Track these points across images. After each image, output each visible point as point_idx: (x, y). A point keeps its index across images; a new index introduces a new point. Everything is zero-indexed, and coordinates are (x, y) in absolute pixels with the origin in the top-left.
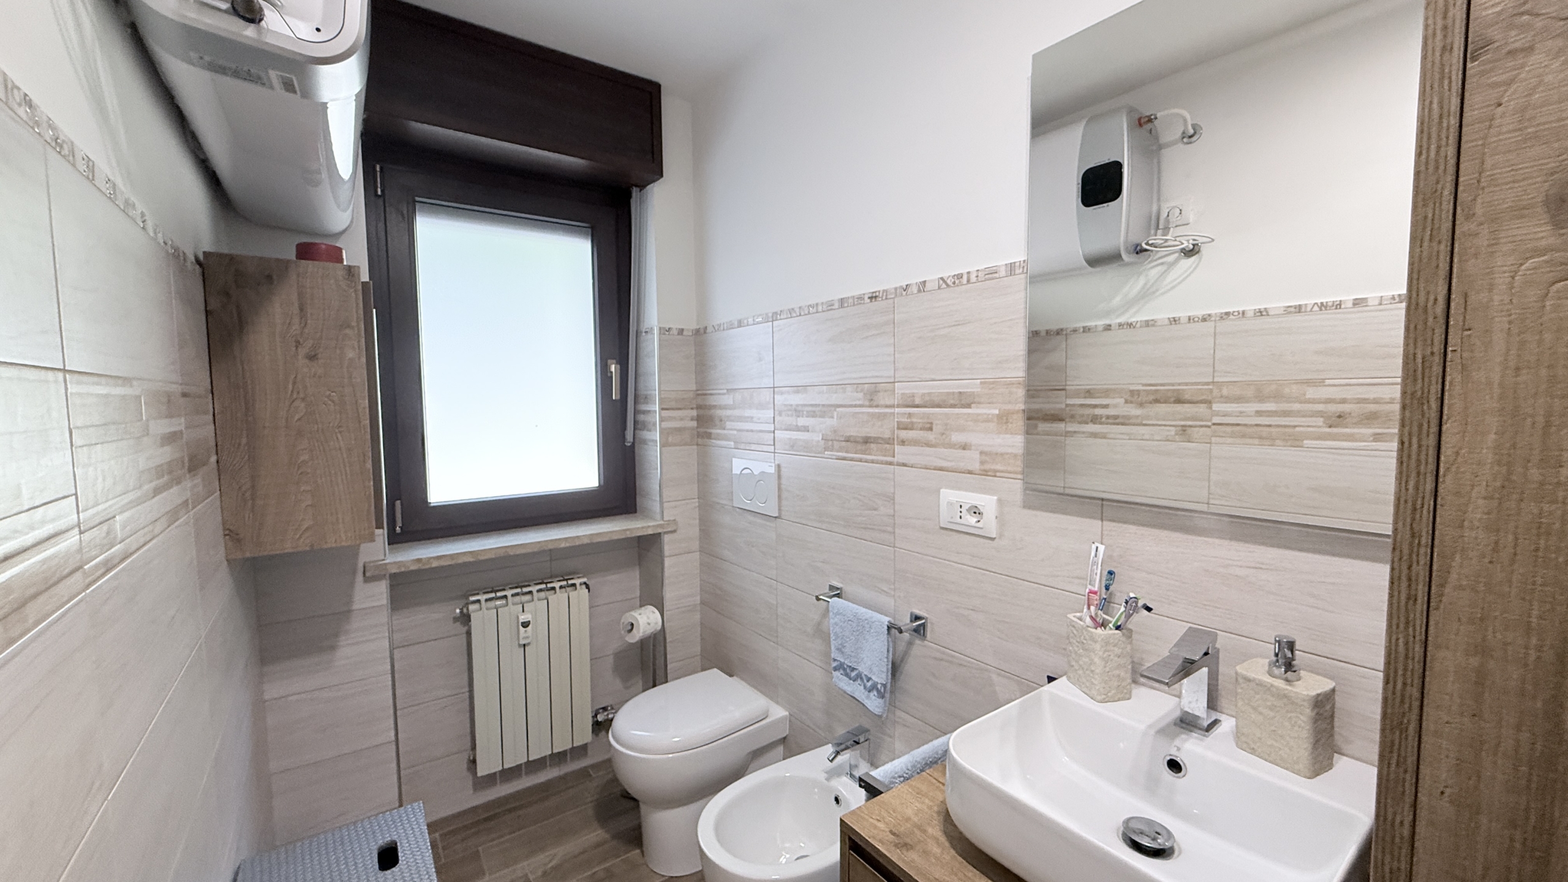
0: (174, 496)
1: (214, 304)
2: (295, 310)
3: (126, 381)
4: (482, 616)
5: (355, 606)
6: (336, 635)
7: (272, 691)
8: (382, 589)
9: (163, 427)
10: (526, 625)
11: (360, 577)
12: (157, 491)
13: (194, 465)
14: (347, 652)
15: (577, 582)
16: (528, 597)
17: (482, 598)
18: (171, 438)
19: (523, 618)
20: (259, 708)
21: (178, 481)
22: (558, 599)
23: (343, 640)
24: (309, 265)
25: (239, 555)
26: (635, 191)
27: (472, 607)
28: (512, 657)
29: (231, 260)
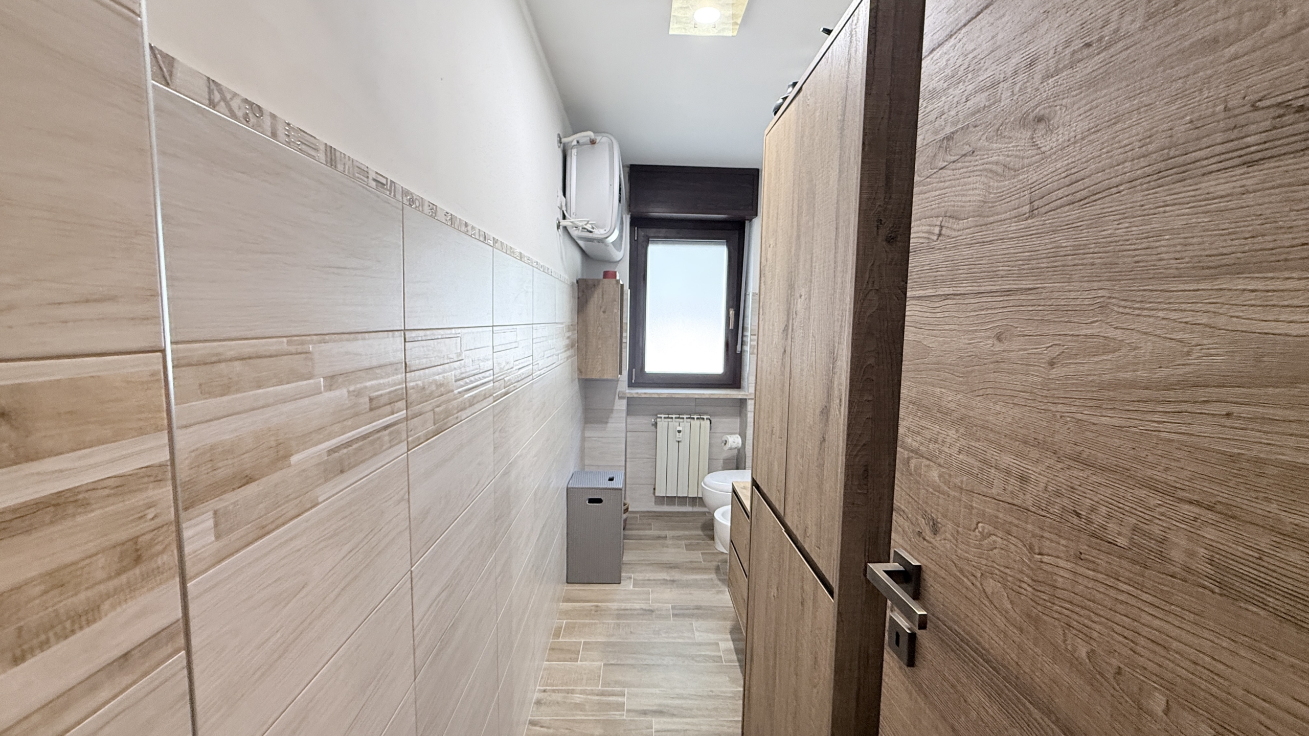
0: (568, 353)
1: (580, 295)
2: (601, 296)
3: (562, 323)
4: (662, 424)
5: (615, 408)
6: (608, 418)
7: (587, 434)
8: (625, 402)
9: (568, 334)
10: (679, 432)
11: (617, 397)
12: (565, 351)
13: (572, 346)
14: (611, 426)
15: (705, 417)
16: (682, 420)
17: (663, 416)
18: (568, 338)
19: (679, 428)
20: (583, 439)
21: (569, 349)
22: (696, 423)
23: (610, 420)
24: (606, 280)
25: (581, 377)
26: (747, 222)
27: (658, 420)
28: (673, 446)
29: (585, 280)
